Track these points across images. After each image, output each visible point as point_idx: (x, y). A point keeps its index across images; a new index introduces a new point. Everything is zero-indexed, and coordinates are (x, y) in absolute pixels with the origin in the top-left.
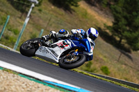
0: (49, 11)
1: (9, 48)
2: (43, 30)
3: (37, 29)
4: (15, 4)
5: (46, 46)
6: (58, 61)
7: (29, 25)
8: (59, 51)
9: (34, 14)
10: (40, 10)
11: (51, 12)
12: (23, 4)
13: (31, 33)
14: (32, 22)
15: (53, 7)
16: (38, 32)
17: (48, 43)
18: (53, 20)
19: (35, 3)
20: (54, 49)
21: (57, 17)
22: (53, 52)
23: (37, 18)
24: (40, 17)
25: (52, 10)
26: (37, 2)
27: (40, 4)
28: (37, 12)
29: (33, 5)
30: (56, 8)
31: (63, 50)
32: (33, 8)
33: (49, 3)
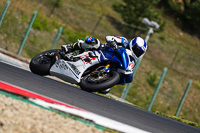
0: (176, 39)
1: (114, 97)
2: (166, 69)
3: (157, 67)
4: (124, 30)
5: (66, 59)
7: (146, 61)
8: (82, 67)
9: (153, 45)
10: (162, 39)
11: (179, 42)
12: (136, 30)
13: (148, 74)
14: (149, 57)
15: (181, 34)
16: (159, 72)
17: (69, 56)
18: (181, 53)
19: (154, 27)
21: (188, 49)
22: (74, 67)
23: (158, 51)
24: (161, 49)
25: (180, 38)
26: (158, 26)
27: (161, 29)
28: (158, 41)
29: (151, 31)
30: (186, 34)
31: (88, 65)
32: (151, 35)
33: (175, 28)
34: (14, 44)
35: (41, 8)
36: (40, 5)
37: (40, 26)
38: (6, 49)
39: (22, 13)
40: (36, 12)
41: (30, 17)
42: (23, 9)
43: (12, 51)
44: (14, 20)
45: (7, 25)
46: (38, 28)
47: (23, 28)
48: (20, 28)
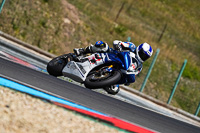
6: (84, 79)
8: (88, 67)
20: (83, 64)
22: (81, 67)
31: (94, 66)
34: (163, 93)
35: (190, 57)
36: (190, 54)
37: (190, 75)
38: (156, 98)
39: (172, 61)
40: (186, 61)
41: (179, 66)
42: (173, 58)
43: (162, 100)
44: (164, 69)
45: (157, 73)
46: (189, 77)
47: (173, 77)
48: (170, 76)
